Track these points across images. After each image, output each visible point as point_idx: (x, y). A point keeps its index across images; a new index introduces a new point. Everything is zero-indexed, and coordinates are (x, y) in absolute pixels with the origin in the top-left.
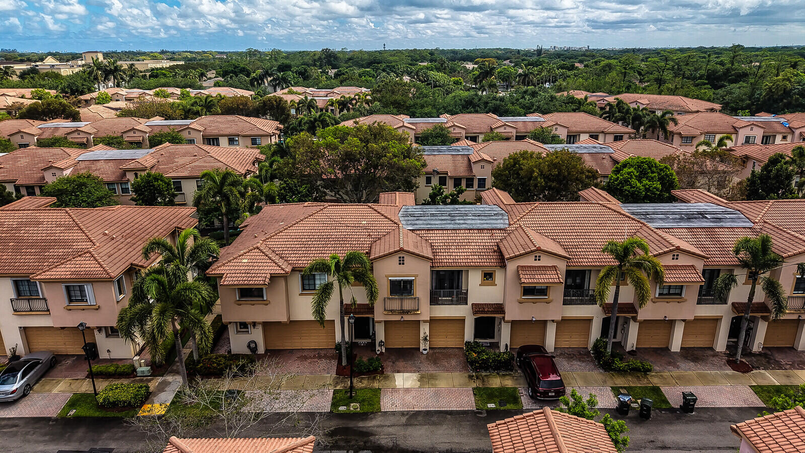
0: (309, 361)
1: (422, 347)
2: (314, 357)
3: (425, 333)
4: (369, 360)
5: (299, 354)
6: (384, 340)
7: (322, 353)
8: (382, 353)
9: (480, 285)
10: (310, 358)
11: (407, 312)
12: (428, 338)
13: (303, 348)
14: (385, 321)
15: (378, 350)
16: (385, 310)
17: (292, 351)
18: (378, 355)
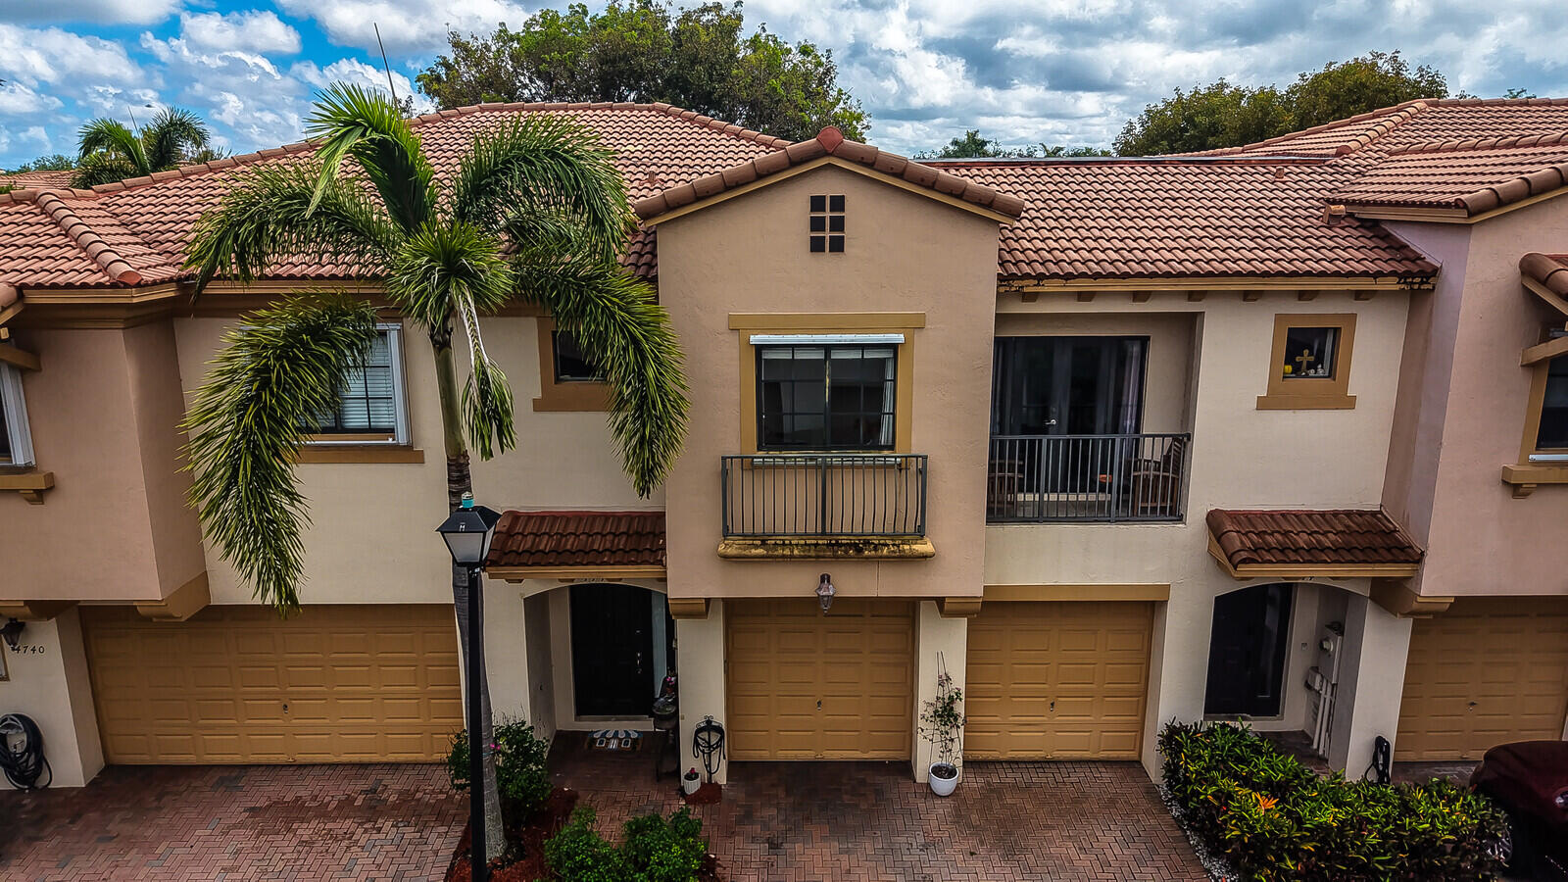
0: (305, 831)
1: (927, 754)
2: (346, 807)
3: (944, 680)
4: (636, 829)
5: (264, 793)
6: (720, 719)
7: (393, 787)
8: (710, 792)
9: (1263, 404)
10: (322, 813)
11: (857, 549)
12: (960, 708)
13: (301, 759)
14: (729, 603)
15: (692, 776)
16: (726, 533)
17: (232, 776)
18: (693, 800)
